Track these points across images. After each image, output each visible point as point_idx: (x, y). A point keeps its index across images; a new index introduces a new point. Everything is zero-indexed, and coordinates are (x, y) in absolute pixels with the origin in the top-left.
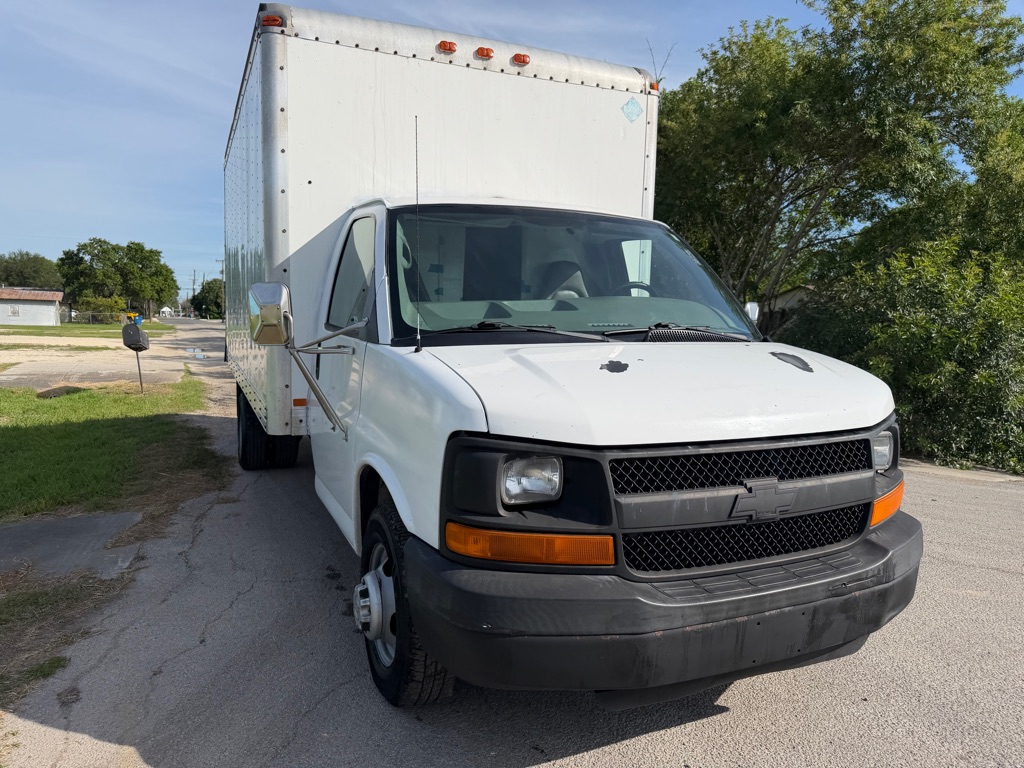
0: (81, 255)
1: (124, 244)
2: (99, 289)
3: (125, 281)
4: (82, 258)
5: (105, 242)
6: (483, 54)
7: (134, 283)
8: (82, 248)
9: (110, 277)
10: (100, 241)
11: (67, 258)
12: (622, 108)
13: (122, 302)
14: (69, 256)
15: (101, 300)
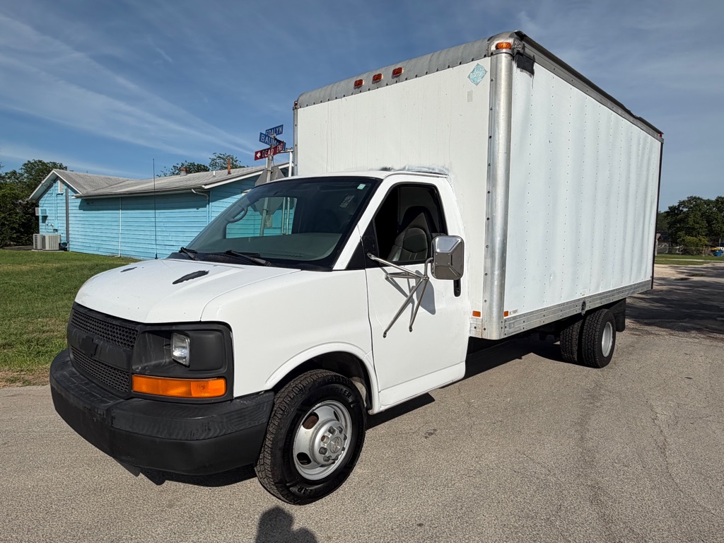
0: (681, 209)
1: (713, 198)
2: (690, 231)
3: (710, 225)
4: (682, 210)
5: (699, 198)
6: (377, 79)
7: (716, 226)
8: (682, 203)
9: (698, 223)
10: (695, 198)
11: (671, 211)
12: (469, 77)
13: (705, 240)
14: (672, 209)
15: (689, 238)
